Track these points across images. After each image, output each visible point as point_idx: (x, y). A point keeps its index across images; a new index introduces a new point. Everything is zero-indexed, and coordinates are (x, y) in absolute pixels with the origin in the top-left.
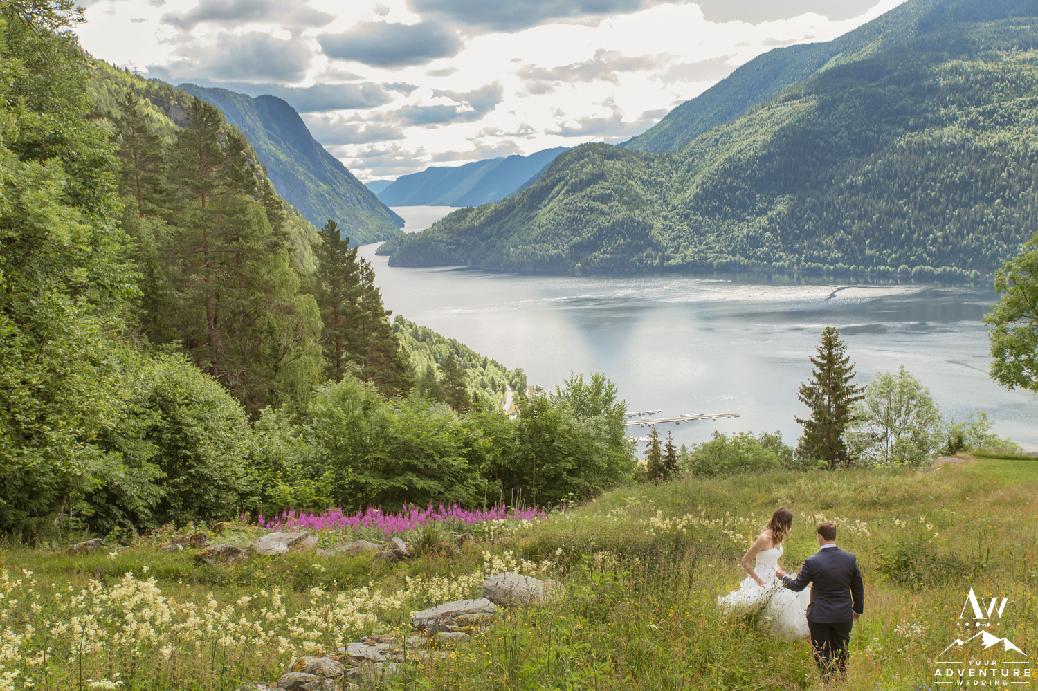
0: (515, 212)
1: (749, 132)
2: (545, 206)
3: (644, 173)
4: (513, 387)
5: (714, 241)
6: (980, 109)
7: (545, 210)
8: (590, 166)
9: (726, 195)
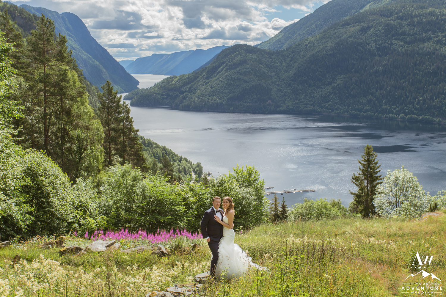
0: (199, 79)
1: (323, 41)
2: (215, 77)
3: (268, 61)
4: (195, 173)
5: (303, 98)
6: (443, 34)
7: (215, 79)
8: (239, 56)
9: (310, 74)
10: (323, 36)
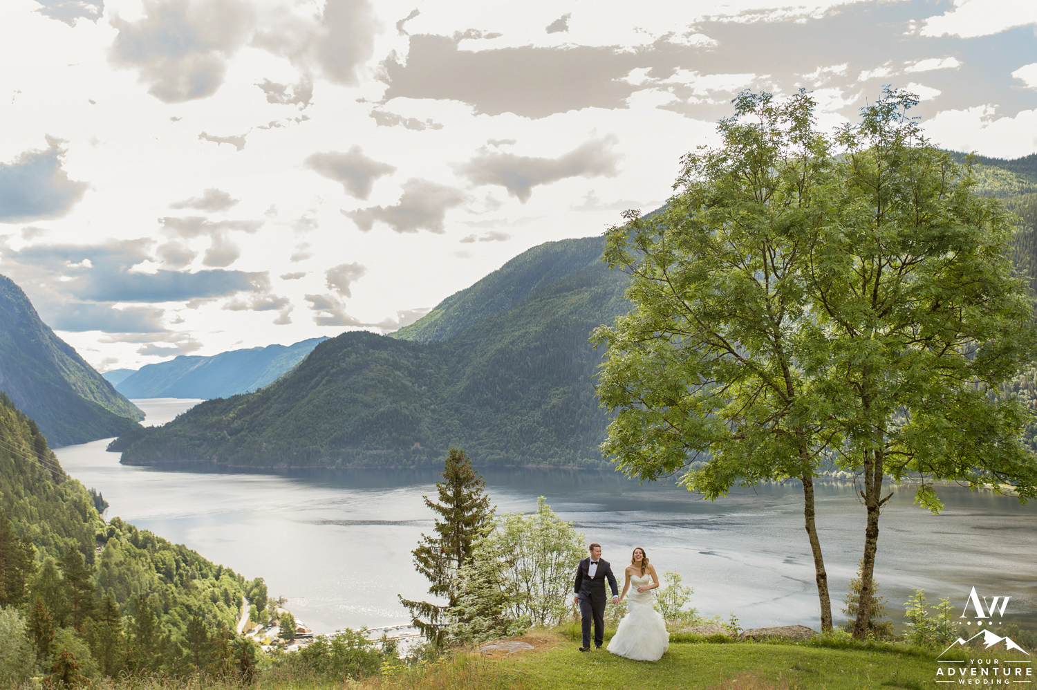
0: (269, 404)
1: (521, 322)
2: (303, 397)
3: (412, 363)
4: (251, 600)
5: (485, 436)
7: (303, 402)
8: (354, 355)
9: (498, 388)
10: (520, 312)
